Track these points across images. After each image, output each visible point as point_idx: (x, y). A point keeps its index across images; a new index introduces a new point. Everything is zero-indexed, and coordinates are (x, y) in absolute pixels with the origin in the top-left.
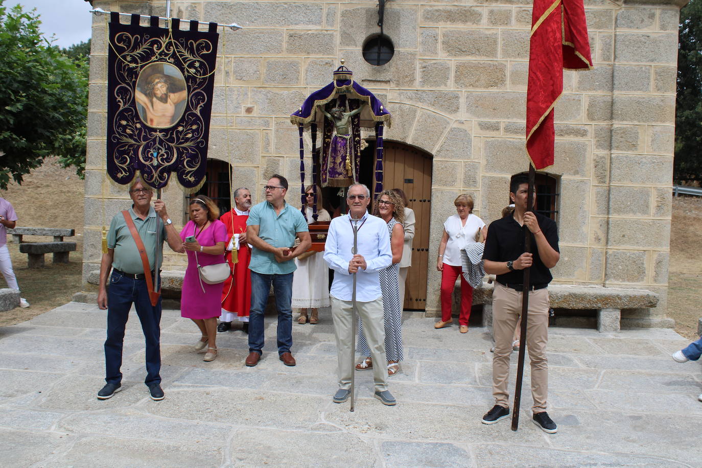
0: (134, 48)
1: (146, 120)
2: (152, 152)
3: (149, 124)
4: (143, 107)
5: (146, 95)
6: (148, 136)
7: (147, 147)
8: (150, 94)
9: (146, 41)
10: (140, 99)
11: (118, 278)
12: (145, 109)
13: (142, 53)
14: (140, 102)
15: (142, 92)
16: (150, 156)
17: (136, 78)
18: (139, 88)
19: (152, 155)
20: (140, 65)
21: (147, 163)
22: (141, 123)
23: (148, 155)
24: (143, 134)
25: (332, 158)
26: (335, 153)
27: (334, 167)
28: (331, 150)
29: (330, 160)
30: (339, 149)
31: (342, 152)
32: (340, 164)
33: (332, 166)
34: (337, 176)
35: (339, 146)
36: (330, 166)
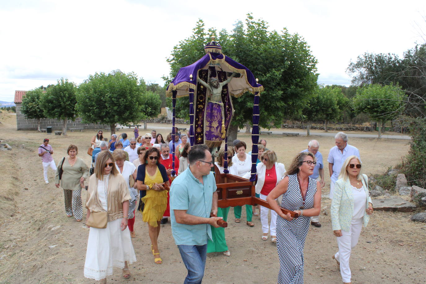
25: (209, 123)
26: (211, 118)
27: (210, 130)
28: (207, 115)
29: (206, 124)
30: (216, 114)
31: (219, 117)
32: (217, 128)
33: (208, 130)
34: (214, 139)
35: (216, 112)
36: (206, 129)
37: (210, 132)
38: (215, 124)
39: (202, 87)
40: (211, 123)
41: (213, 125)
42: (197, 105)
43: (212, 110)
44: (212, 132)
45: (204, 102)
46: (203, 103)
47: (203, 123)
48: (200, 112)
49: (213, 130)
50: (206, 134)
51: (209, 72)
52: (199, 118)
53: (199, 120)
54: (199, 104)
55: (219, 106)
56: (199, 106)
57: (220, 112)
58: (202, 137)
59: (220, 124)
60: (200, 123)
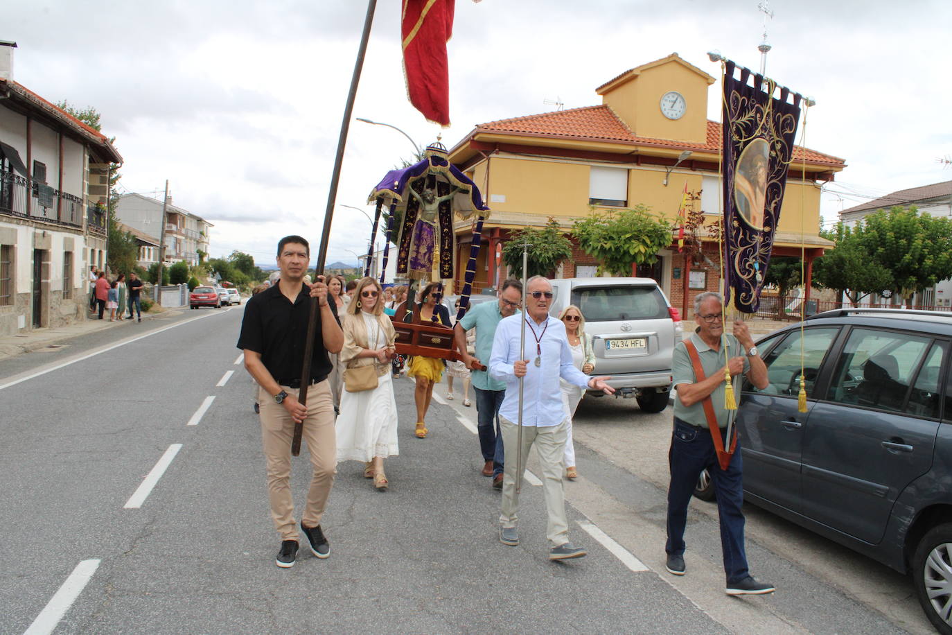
0: (740, 115)
1: (748, 218)
2: (751, 262)
3: (751, 224)
4: (746, 199)
5: (750, 182)
6: (748, 239)
7: (744, 255)
8: (754, 183)
9: (753, 107)
10: (742, 187)
11: (693, 436)
12: (748, 202)
13: (747, 122)
14: (743, 191)
15: (746, 178)
16: (747, 267)
17: (738, 156)
18: (742, 172)
19: (751, 266)
20: (743, 140)
21: (745, 277)
22: (740, 219)
23: (745, 265)
24: (741, 236)
25: (415, 247)
26: (419, 242)
27: (416, 257)
28: (415, 237)
29: (412, 247)
30: (426, 237)
31: (429, 241)
32: (425, 254)
33: (414, 256)
34: (419, 268)
35: (426, 233)
36: (412, 255)
37: (416, 259)
38: (423, 250)
39: (414, 199)
40: (418, 247)
41: (420, 251)
42: (406, 222)
43: (421, 231)
44: (418, 260)
45: (415, 219)
46: (412, 221)
47: (408, 247)
48: (407, 231)
49: (419, 257)
50: (411, 261)
51: (427, 182)
52: (405, 240)
53: (405, 242)
54: (408, 221)
55: (431, 227)
56: (408, 224)
57: (431, 233)
58: (406, 264)
59: (430, 249)
60: (405, 245)
